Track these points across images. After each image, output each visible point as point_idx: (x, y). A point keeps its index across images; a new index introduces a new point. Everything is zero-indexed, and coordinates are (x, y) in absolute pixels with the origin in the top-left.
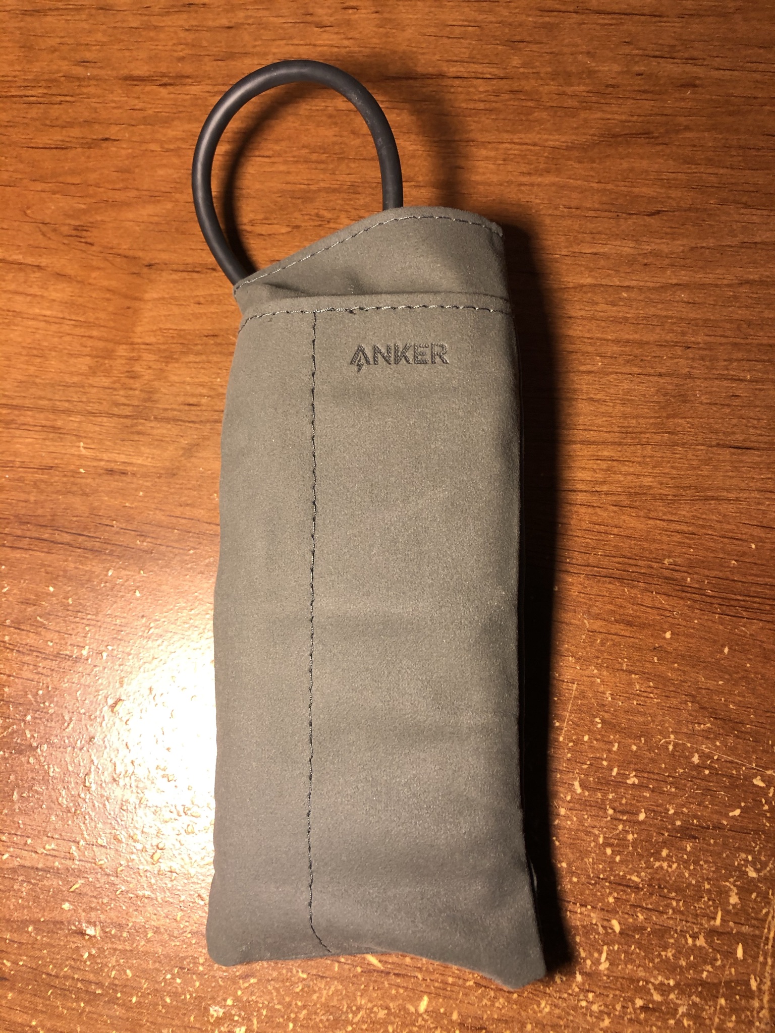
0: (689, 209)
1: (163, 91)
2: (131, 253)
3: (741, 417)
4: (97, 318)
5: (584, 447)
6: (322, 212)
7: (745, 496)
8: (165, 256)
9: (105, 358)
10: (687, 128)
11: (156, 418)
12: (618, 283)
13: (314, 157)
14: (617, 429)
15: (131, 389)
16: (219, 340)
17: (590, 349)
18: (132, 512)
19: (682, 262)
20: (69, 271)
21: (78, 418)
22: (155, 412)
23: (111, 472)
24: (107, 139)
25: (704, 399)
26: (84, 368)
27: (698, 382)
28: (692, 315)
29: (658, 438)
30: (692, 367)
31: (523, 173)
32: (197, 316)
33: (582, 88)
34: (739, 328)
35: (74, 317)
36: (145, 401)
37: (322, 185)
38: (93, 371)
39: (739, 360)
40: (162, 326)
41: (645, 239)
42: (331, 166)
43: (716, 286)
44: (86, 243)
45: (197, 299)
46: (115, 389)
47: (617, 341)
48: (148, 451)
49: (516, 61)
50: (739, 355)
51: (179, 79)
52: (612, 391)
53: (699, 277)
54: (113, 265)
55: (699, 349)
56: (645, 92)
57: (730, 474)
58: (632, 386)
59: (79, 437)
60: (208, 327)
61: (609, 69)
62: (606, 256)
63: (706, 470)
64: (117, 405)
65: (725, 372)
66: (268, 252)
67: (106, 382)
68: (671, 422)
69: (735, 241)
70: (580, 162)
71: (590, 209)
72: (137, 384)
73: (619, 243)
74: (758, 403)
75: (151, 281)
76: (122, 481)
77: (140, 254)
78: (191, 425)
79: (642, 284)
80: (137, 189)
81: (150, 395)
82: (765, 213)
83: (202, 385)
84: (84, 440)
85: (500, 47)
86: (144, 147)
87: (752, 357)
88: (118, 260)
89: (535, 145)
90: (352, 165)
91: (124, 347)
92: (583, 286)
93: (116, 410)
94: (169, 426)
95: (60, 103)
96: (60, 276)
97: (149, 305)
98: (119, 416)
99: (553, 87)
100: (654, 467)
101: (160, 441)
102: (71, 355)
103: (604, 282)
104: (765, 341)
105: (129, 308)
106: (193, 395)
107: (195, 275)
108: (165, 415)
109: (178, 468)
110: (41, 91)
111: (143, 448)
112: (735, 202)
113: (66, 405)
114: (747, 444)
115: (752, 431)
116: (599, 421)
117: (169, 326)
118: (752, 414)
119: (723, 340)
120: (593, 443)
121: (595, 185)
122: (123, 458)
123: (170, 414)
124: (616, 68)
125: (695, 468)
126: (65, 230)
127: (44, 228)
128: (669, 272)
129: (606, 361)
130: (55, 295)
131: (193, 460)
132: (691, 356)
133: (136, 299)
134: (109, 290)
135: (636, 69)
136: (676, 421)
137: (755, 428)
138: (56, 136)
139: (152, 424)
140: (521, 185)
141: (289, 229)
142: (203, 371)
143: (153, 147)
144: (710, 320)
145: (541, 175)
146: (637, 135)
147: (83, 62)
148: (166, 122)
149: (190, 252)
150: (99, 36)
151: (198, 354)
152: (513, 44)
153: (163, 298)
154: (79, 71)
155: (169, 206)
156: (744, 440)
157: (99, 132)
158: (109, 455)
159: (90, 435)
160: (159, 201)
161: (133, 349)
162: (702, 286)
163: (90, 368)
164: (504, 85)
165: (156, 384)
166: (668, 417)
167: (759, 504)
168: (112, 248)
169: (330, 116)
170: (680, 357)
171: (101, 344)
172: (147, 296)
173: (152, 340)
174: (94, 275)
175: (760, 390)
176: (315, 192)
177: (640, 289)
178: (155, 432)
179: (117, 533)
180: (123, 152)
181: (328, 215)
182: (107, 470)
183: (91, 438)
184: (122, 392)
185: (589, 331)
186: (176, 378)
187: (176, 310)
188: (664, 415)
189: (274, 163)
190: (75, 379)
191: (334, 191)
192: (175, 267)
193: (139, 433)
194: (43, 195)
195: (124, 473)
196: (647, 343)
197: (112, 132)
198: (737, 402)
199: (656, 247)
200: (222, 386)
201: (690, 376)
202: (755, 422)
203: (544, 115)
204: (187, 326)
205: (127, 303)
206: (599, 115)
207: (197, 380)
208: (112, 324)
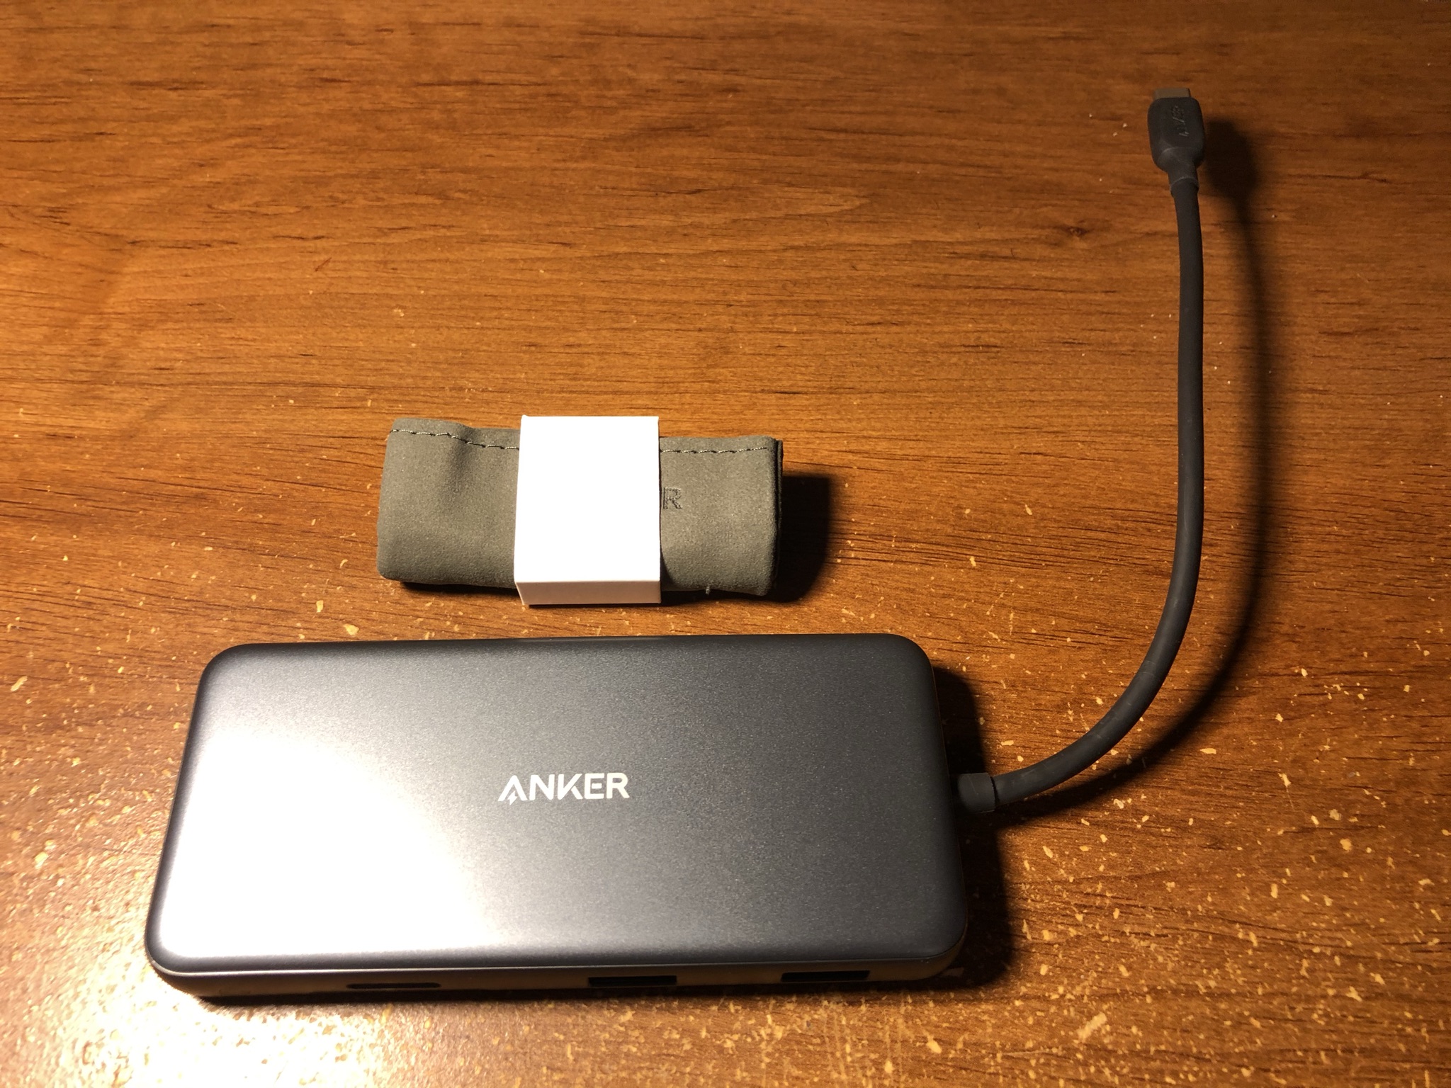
0: (732, 188)
1: (173, 95)
2: (113, 232)
3: (788, 365)
4: (62, 291)
5: (616, 397)
6: (336, 195)
7: (793, 436)
8: (152, 235)
9: (66, 327)
10: (729, 123)
11: (118, 383)
12: (656, 251)
13: (333, 148)
14: (652, 379)
15: (92, 356)
16: (204, 308)
17: (624, 308)
18: (73, 475)
19: (724, 232)
20: (37, 248)
21: (22, 385)
22: (118, 377)
23: (54, 436)
24: (102, 134)
25: (747, 350)
26: (38, 337)
27: (741, 335)
28: (734, 277)
29: (697, 386)
30: (734, 323)
31: (558, 161)
32: (182, 288)
33: (622, 92)
34: (784, 287)
35: (34, 290)
36: (107, 366)
37: (339, 171)
38: (49, 340)
39: (783, 315)
40: (139, 297)
41: (685, 213)
42: (351, 156)
43: (760, 251)
44: (61, 223)
45: (184, 272)
46: (73, 356)
47: (654, 302)
48: (103, 414)
49: (554, 71)
50: (785, 310)
51: (194, 84)
52: (648, 345)
53: (743, 244)
54: (90, 242)
55: (742, 306)
56: (687, 95)
57: (777, 417)
58: (670, 340)
59: (19, 403)
60: (194, 296)
61: (648, 77)
62: (643, 228)
63: (749, 414)
64: (72, 371)
65: (770, 326)
66: (272, 229)
67: (63, 349)
68: (711, 373)
69: (779, 214)
70: (618, 151)
71: (624, 189)
72: (101, 351)
73: (658, 217)
74: (805, 352)
75: (132, 256)
76: (66, 445)
77: (124, 232)
78: (159, 388)
79: (681, 251)
80: (129, 176)
81: (114, 361)
82: (810, 190)
83: (179, 350)
84: (26, 406)
85: (539, 61)
86: (143, 140)
87: (799, 312)
88: (97, 238)
89: (572, 137)
90: (375, 155)
91: (92, 316)
92: (618, 254)
93: (70, 376)
94: (133, 390)
95: (55, 104)
96: (23, 252)
97: (128, 278)
98: (73, 382)
99: (593, 91)
100: (693, 413)
101: (120, 406)
102: (24, 325)
103: (641, 250)
104: (812, 297)
105: (102, 281)
106: (166, 360)
107: (185, 251)
108: (130, 379)
109: (138, 430)
110: (34, 94)
111: (97, 412)
112: (778, 181)
113: (9, 372)
114: (795, 390)
115: (799, 377)
116: (634, 373)
117: (147, 296)
118: (799, 362)
119: (768, 298)
120: (627, 393)
121: (634, 170)
122: (71, 422)
123: (135, 378)
124: (656, 77)
125: (738, 413)
126: (39, 211)
127: (14, 210)
128: (710, 241)
129: (641, 319)
130: (14, 270)
131: (156, 422)
132: (733, 312)
133: (112, 273)
134: (81, 265)
135: (677, 77)
136: (717, 370)
137: (802, 374)
138: (46, 132)
139: (112, 389)
140: (556, 169)
141: (298, 209)
142: (181, 337)
143: (154, 140)
144: (753, 281)
145: (576, 161)
146: (678, 129)
147: (88, 71)
148: (173, 119)
149: (182, 230)
150: (108, 50)
151: (177, 321)
152: (552, 58)
153: (145, 272)
154: (83, 78)
155: (164, 190)
156: (791, 386)
157: (94, 127)
158: (54, 419)
159: (34, 401)
160: (153, 186)
161: (101, 319)
162: (747, 252)
163: (45, 336)
164: (541, 89)
165: (124, 351)
166: (709, 367)
167: (808, 443)
168: (91, 227)
169: (355, 115)
170: (721, 314)
171: (62, 315)
172: (126, 270)
173: (127, 309)
174: (65, 251)
175: (807, 340)
176: (330, 177)
177: (680, 256)
178: (115, 396)
179: (51, 497)
180: (119, 144)
181: (341, 196)
182: (48, 435)
183: (34, 404)
184: (80, 360)
185: (623, 293)
186: (149, 345)
187: (159, 282)
188: (705, 365)
189: (288, 154)
190: (25, 348)
191: (352, 176)
192: (163, 244)
193: (95, 398)
194: (19, 181)
195: (70, 437)
196: (686, 302)
197: (109, 127)
198: (784, 351)
199: (697, 220)
200: (202, 351)
201: (732, 330)
202: (803, 369)
203: (583, 113)
204: (169, 296)
205: (102, 276)
206: (638, 113)
207: (172, 346)
208: (79, 296)
